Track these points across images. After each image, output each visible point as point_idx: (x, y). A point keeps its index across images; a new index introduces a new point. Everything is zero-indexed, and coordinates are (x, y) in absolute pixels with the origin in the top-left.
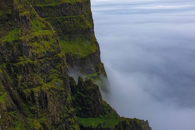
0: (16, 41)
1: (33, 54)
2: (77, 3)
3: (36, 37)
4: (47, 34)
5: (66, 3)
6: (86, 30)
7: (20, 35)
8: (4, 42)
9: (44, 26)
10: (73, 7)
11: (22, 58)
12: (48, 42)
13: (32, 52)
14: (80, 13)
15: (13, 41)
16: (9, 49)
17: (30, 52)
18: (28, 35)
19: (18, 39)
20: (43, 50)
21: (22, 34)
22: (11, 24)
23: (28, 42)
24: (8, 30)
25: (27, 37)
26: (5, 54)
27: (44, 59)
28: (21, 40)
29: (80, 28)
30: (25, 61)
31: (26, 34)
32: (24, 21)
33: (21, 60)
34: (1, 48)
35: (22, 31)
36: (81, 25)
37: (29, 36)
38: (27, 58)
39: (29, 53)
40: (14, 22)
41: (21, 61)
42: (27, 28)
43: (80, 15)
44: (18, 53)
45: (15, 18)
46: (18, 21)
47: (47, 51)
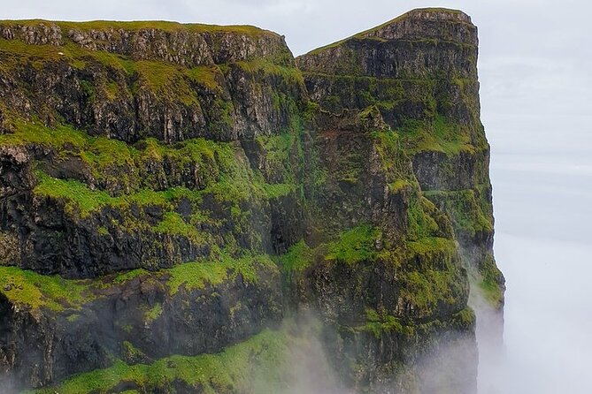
0: (366, 262)
1: (406, 303)
2: (461, 154)
3: (417, 258)
4: (442, 249)
5: (432, 153)
6: (476, 235)
7: (378, 247)
8: (333, 261)
9: (435, 226)
10: (449, 167)
11: (372, 312)
12: (444, 273)
13: (404, 299)
14: (467, 184)
15: (359, 262)
16: (343, 283)
17: (400, 299)
18: (399, 249)
19: (373, 257)
20: (430, 297)
21: (383, 243)
22: (350, 210)
23: (399, 269)
24: (336, 226)
25: (396, 255)
26: (329, 295)
27: (431, 323)
28: (381, 262)
29: (461, 227)
30: (382, 322)
31: (393, 246)
32: (394, 207)
33: (370, 317)
34: (322, 277)
35: (384, 236)
36: (464, 221)
37: (401, 251)
38: (389, 314)
39: (395, 302)
40: (363, 205)
41: (370, 321)
42: (398, 227)
43: (464, 191)
44: (365, 298)
45: (367, 195)
46: (377, 205)
47: (439, 301)
